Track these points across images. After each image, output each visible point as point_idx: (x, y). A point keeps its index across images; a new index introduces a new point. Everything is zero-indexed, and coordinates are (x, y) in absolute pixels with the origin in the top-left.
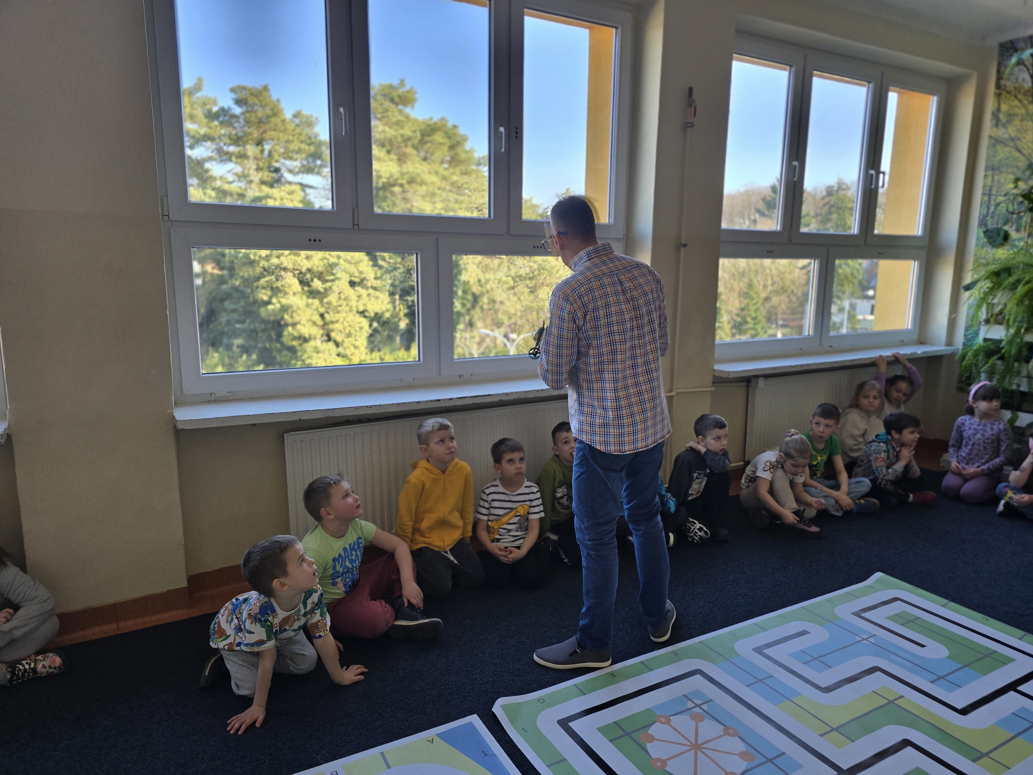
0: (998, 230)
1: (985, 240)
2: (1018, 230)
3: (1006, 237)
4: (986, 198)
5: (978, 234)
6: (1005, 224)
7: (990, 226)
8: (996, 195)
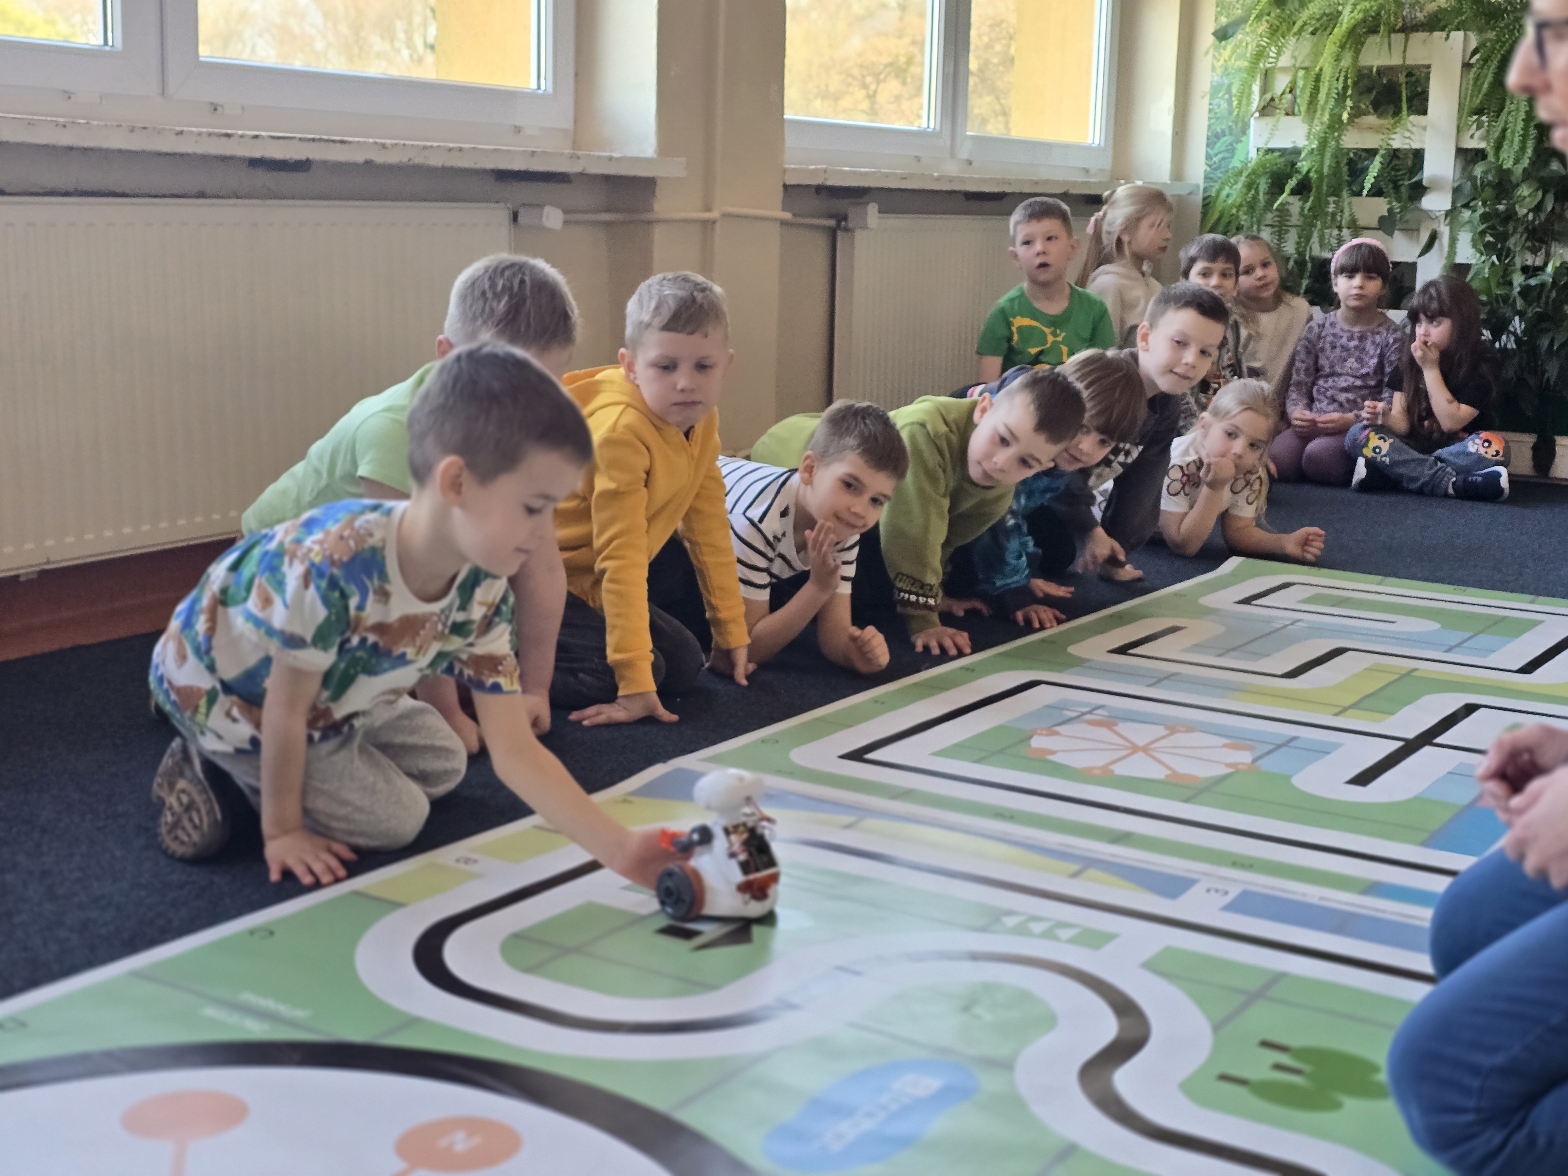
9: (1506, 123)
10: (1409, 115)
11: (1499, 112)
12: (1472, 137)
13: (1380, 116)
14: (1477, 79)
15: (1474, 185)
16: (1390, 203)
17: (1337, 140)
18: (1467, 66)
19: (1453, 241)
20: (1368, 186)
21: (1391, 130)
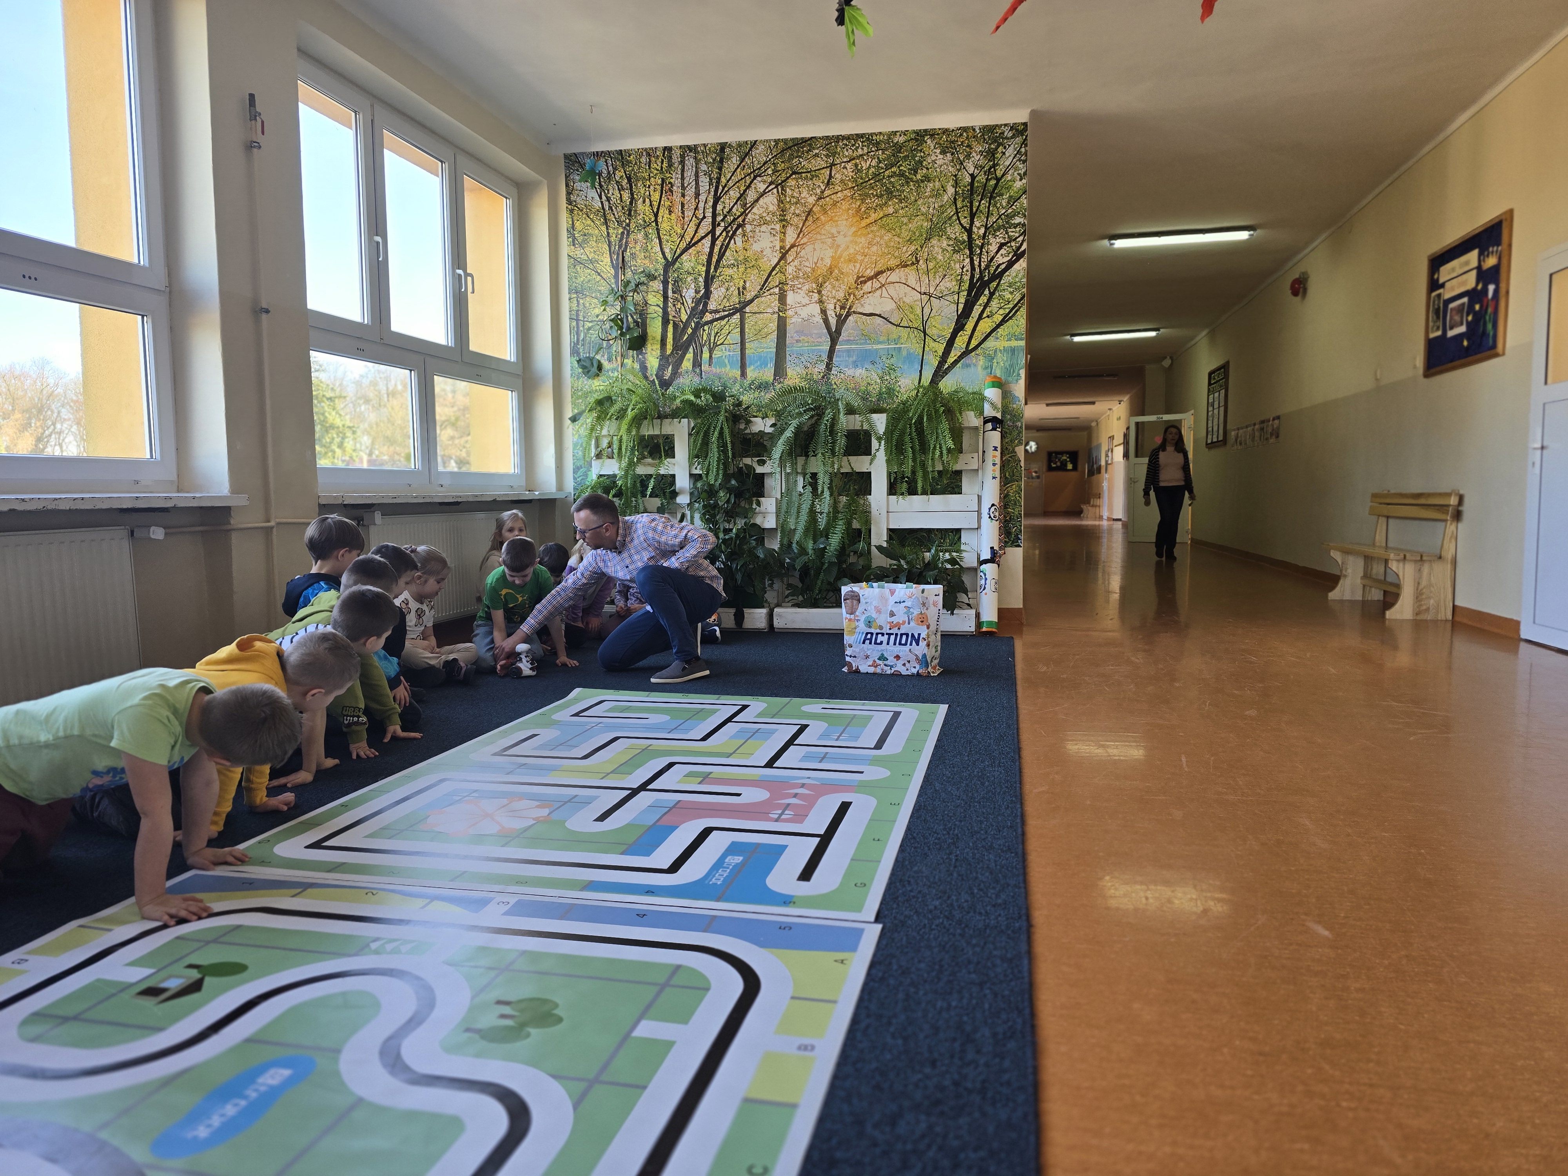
0: (591, 359)
1: (580, 370)
2: (610, 360)
3: (600, 367)
4: (574, 324)
5: (571, 363)
6: (597, 353)
7: (582, 355)
8: (584, 321)
9: (710, 462)
10: (665, 459)
11: (706, 457)
12: (696, 468)
13: (653, 459)
14: (694, 442)
15: (698, 491)
16: (661, 500)
17: (634, 470)
18: (690, 435)
19: (692, 518)
20: (649, 493)
21: (657, 466)
